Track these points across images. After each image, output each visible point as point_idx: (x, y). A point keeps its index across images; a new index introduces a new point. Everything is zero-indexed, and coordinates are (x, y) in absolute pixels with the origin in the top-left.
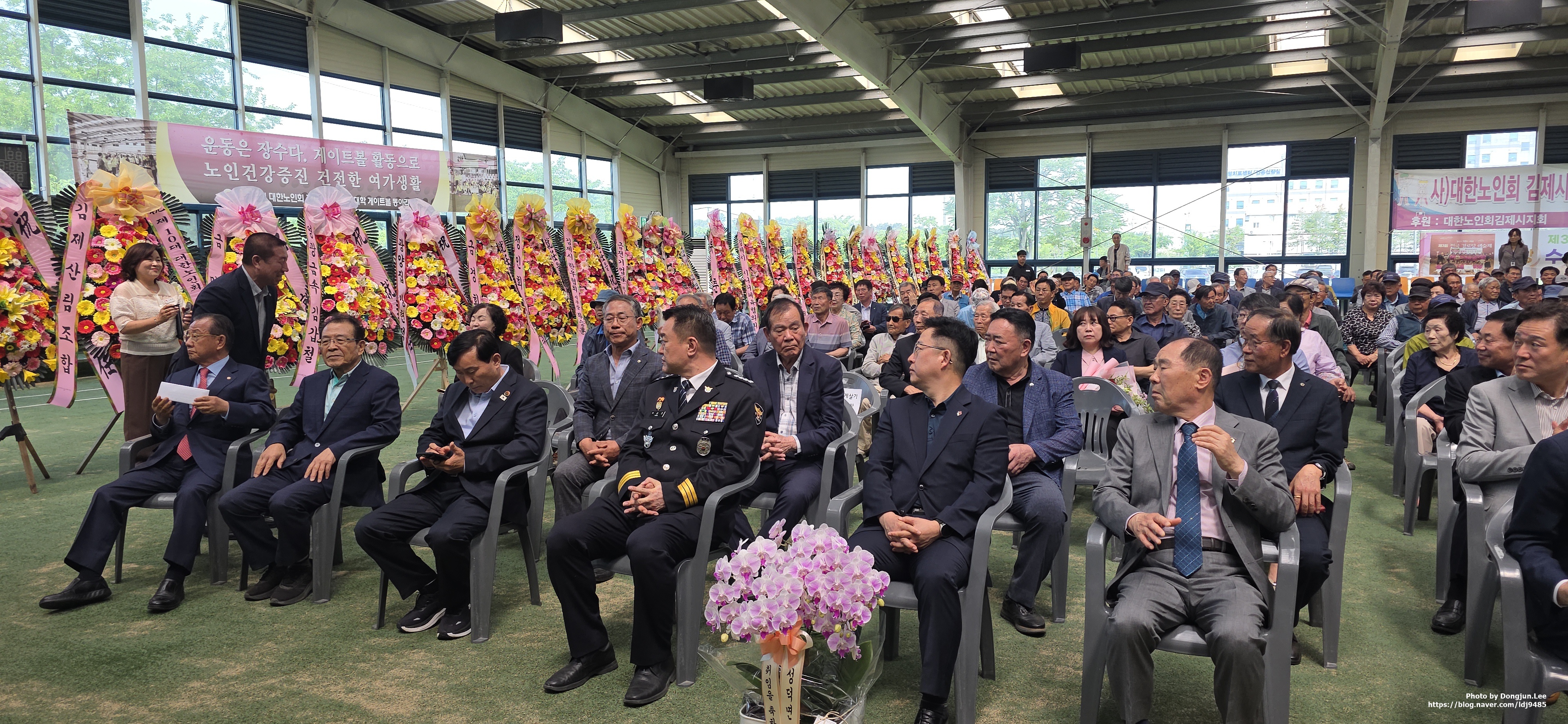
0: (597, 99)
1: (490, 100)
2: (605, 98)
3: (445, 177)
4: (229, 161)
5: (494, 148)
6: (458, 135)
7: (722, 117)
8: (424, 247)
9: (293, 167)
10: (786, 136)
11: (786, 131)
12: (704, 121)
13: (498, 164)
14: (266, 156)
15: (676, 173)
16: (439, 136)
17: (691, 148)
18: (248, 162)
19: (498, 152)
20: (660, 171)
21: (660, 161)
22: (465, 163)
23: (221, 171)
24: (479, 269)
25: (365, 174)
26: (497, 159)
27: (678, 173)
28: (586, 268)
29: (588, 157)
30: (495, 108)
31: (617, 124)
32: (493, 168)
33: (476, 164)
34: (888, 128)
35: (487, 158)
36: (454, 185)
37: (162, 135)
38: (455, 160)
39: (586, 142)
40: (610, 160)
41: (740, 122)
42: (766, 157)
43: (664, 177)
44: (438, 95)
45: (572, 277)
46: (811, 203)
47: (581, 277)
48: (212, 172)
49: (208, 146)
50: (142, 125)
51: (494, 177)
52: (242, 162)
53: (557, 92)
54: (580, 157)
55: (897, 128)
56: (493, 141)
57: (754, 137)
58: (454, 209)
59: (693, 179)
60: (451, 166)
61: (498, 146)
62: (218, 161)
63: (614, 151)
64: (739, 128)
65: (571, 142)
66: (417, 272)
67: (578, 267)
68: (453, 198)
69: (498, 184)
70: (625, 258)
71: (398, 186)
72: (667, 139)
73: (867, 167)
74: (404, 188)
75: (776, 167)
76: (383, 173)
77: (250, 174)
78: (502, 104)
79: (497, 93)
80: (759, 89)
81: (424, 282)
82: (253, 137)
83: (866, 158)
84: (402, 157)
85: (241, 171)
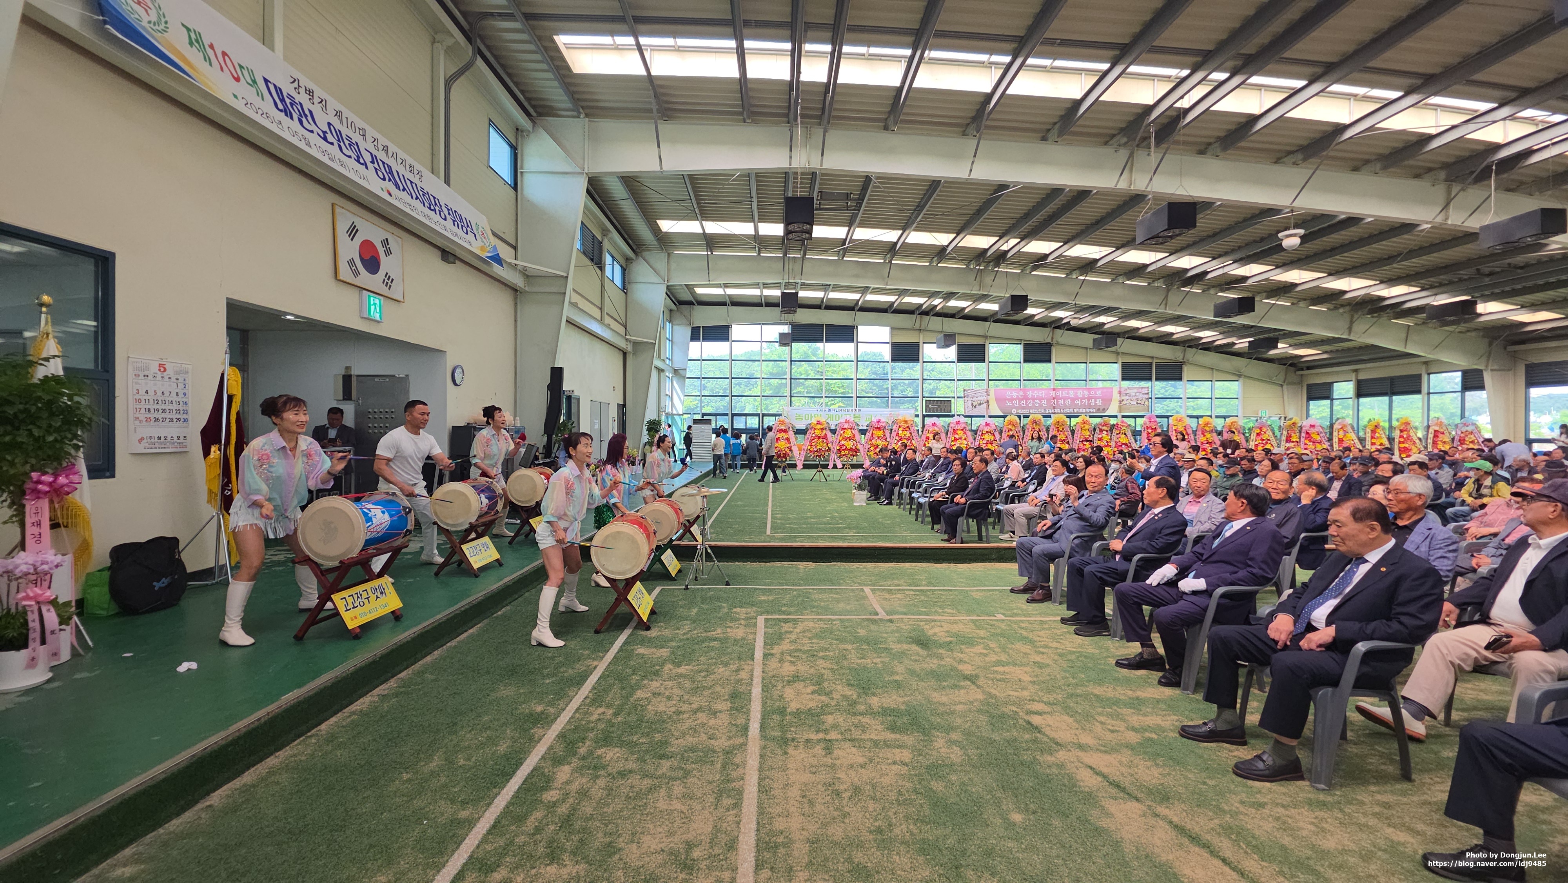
1: (1149, 361)
3: (1116, 397)
4: (1015, 399)
5: (1149, 382)
6: (1123, 379)
9: (1041, 399)
13: (1149, 390)
14: (1029, 397)
16: (1115, 381)
17: (1306, 368)
19: (1151, 384)
20: (1283, 384)
21: (1280, 378)
22: (1128, 391)
23: (1011, 403)
25: (1073, 400)
26: (1148, 388)
27: (1300, 383)
29: (1218, 381)
30: (1151, 364)
32: (1146, 392)
33: (1135, 391)
35: (1140, 388)
36: (1120, 402)
37: (992, 393)
38: (1122, 390)
39: (1215, 374)
40: (1236, 381)
41: (1326, 352)
42: (1356, 371)
43: (1285, 387)
44: (1116, 363)
46: (1386, 399)
48: (1009, 404)
49: (1008, 395)
50: (986, 390)
51: (1146, 396)
52: (1020, 400)
53: (1191, 352)
56: (1150, 379)
58: (1120, 412)
59: (1309, 387)
60: (1120, 392)
61: (1151, 381)
62: (1011, 400)
64: (1325, 356)
65: (1207, 374)
68: (1120, 407)
69: (1151, 398)
71: (1089, 404)
73: (1427, 375)
74: (1093, 404)
75: (1362, 376)
76: (1082, 399)
77: (1023, 403)
78: (1155, 361)
79: (1152, 357)
82: (1025, 390)
83: (1426, 369)
84: (1092, 392)
85: (1019, 402)
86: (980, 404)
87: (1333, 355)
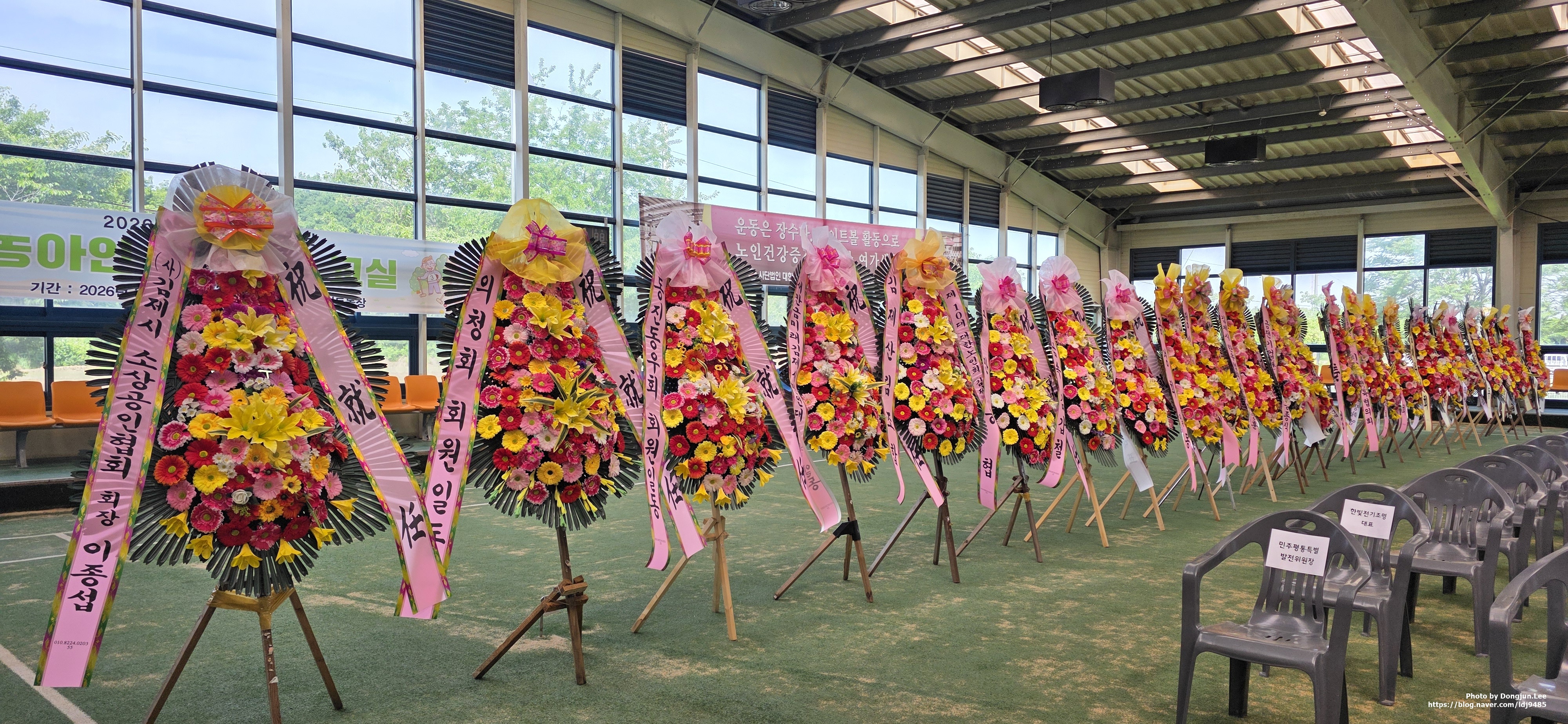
0: (1049, 172)
1: (956, 175)
2: (1059, 171)
5: (958, 224)
6: (932, 213)
7: (1190, 184)
8: (1126, 325)
10: (1261, 204)
11: (1262, 198)
12: (1161, 191)
13: (962, 242)
14: (782, 237)
15: (1116, 248)
16: (915, 214)
17: (1138, 220)
18: (767, 242)
19: (962, 229)
20: (1101, 244)
21: (1101, 235)
23: (748, 252)
24: (1169, 350)
26: (961, 236)
27: (1120, 247)
28: (1243, 350)
29: (1039, 233)
30: (961, 184)
31: (1065, 196)
32: (958, 245)
33: (944, 241)
34: (1402, 190)
35: (953, 235)
37: (707, 217)
39: (1038, 217)
40: (1057, 235)
41: (1207, 189)
42: (1230, 227)
43: (1104, 251)
44: (915, 172)
45: (1234, 361)
47: (1240, 360)
48: (741, 253)
49: (740, 228)
50: (692, 207)
51: (957, 255)
52: (764, 243)
53: (1017, 165)
54: (1030, 232)
55: (1413, 190)
56: (958, 217)
57: (1218, 206)
59: (1135, 253)
61: (962, 223)
63: (1061, 225)
64: (1205, 196)
65: (1024, 217)
66: (1124, 354)
67: (1236, 350)
69: (961, 260)
70: (1273, 339)
72: (1111, 212)
73: (1366, 236)
75: (1242, 237)
76: (871, 252)
77: (769, 254)
78: (969, 179)
79: (964, 168)
80: (1272, 150)
81: (1131, 366)
82: (773, 218)
83: (1365, 225)
84: (886, 236)
85: (763, 250)
87: (1221, 196)
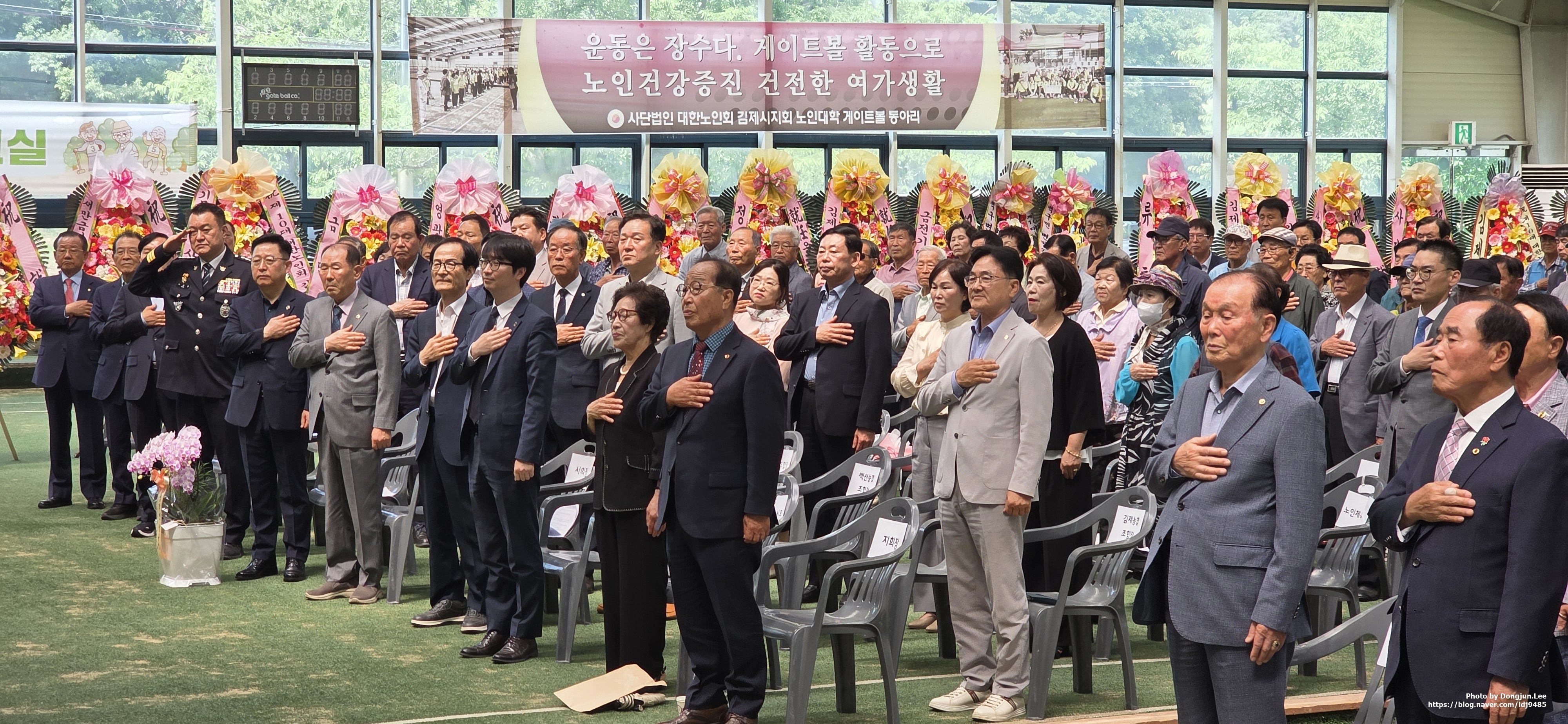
3: (992, 68)
4: (621, 67)
9: (719, 70)
13: (1110, 38)
14: (678, 56)
18: (648, 67)
19: (1111, 16)
20: (1518, 23)
22: (1036, 40)
23: (607, 83)
25: (840, 73)
26: (1106, 29)
32: (1097, 46)
35: (1083, 29)
36: (1010, 82)
38: (1018, 37)
40: (1386, 10)
43: (1526, 35)
48: (593, 87)
49: (591, 48)
50: (501, 26)
51: (1097, 63)
52: (639, 68)
58: (1008, 124)
60: (1007, 48)
61: (1112, 4)
62: (604, 69)
68: (1006, 104)
69: (1106, 74)
71: (900, 92)
74: (911, 92)
76: (874, 69)
82: (659, 28)
85: (638, 80)
86: (479, 88)
